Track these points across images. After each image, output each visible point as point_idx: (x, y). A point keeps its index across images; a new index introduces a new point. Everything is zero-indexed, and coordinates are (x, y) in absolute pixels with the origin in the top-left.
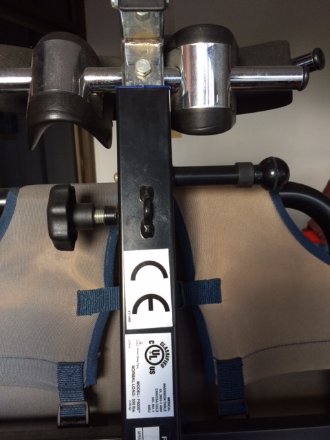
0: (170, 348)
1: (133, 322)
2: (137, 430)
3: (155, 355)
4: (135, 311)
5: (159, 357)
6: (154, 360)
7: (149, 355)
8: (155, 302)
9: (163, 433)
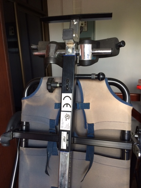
0: (70, 116)
1: (63, 109)
2: (62, 132)
3: (67, 117)
4: (63, 107)
5: (68, 117)
6: (67, 118)
7: (66, 116)
8: (68, 105)
9: (67, 134)
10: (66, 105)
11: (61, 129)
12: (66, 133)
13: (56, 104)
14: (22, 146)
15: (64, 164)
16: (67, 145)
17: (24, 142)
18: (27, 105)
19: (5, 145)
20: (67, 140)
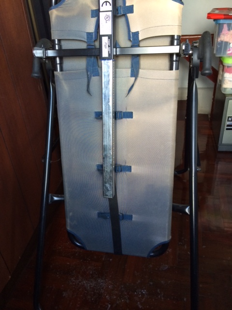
0: (111, 16)
1: (102, 9)
2: (103, 37)
3: (107, 18)
4: (102, 6)
8: (107, 3)
9: (109, 38)
10: (105, 3)
11: (101, 34)
12: (107, 37)
13: (92, 11)
14: (57, 70)
15: (107, 74)
16: (109, 52)
17: (58, 65)
18: (57, 17)
19: (36, 75)
20: (109, 46)
